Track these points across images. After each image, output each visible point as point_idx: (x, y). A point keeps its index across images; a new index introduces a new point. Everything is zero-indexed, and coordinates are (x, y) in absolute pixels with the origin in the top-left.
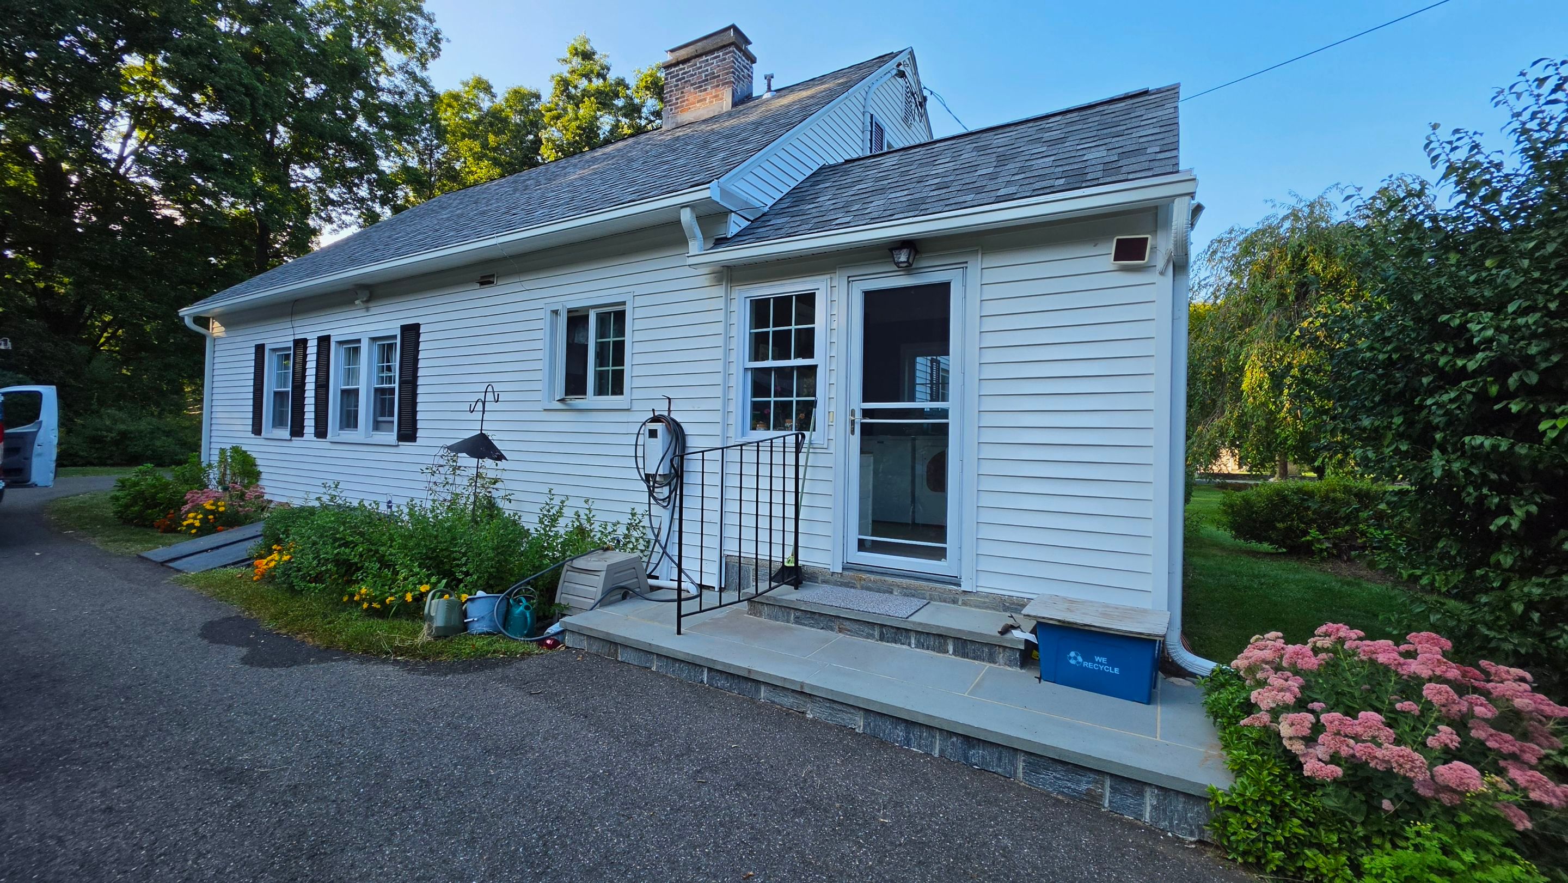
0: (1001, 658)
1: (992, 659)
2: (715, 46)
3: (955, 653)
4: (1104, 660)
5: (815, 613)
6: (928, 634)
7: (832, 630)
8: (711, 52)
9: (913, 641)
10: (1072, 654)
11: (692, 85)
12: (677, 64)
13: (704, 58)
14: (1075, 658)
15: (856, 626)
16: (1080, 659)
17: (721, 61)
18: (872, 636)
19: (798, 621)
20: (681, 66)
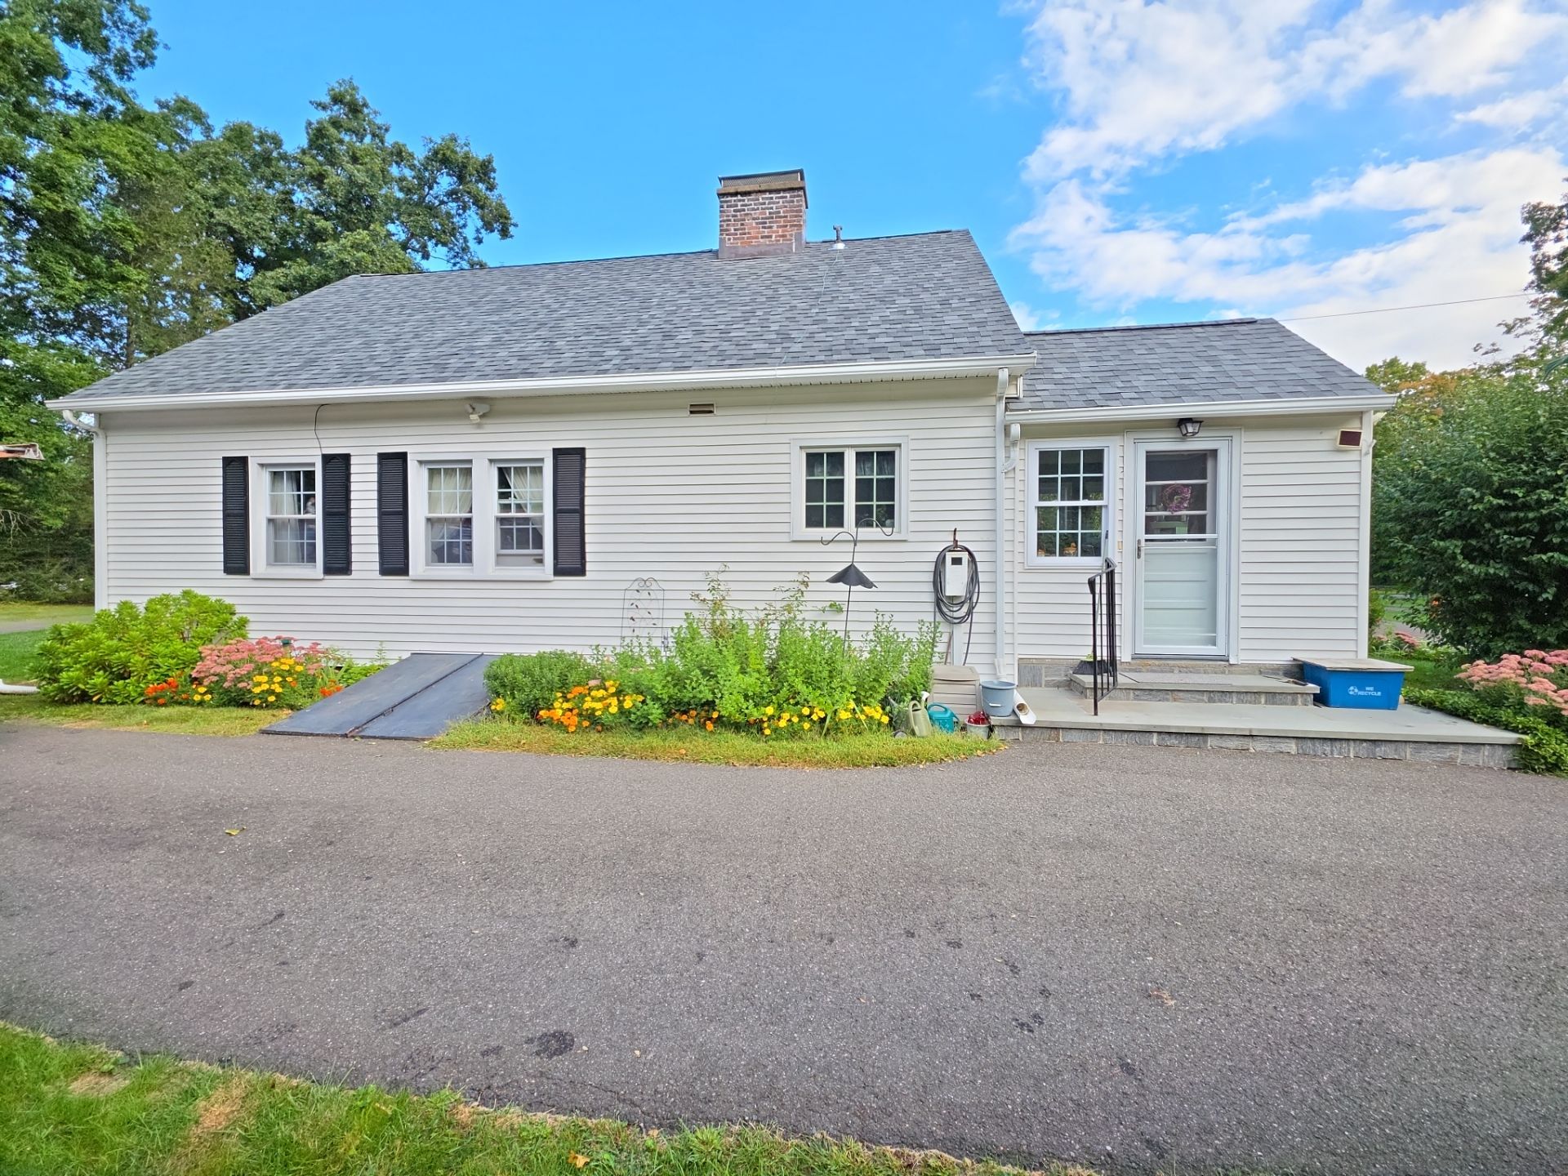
0: (1300, 700)
1: (1294, 703)
2: (783, 187)
3: (1266, 703)
4: (1372, 689)
5: (1152, 690)
6: (1246, 692)
7: (1167, 700)
8: (778, 191)
9: (1235, 699)
10: (1352, 688)
11: (754, 219)
12: (736, 194)
13: (768, 195)
14: (1353, 690)
15: (1188, 695)
16: (1356, 690)
17: (787, 202)
18: (1203, 701)
19: (1137, 698)
20: (739, 197)
